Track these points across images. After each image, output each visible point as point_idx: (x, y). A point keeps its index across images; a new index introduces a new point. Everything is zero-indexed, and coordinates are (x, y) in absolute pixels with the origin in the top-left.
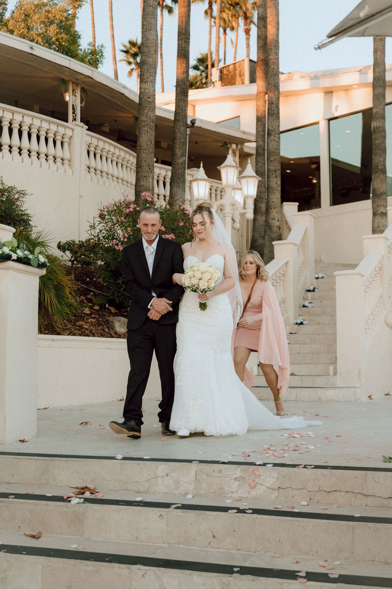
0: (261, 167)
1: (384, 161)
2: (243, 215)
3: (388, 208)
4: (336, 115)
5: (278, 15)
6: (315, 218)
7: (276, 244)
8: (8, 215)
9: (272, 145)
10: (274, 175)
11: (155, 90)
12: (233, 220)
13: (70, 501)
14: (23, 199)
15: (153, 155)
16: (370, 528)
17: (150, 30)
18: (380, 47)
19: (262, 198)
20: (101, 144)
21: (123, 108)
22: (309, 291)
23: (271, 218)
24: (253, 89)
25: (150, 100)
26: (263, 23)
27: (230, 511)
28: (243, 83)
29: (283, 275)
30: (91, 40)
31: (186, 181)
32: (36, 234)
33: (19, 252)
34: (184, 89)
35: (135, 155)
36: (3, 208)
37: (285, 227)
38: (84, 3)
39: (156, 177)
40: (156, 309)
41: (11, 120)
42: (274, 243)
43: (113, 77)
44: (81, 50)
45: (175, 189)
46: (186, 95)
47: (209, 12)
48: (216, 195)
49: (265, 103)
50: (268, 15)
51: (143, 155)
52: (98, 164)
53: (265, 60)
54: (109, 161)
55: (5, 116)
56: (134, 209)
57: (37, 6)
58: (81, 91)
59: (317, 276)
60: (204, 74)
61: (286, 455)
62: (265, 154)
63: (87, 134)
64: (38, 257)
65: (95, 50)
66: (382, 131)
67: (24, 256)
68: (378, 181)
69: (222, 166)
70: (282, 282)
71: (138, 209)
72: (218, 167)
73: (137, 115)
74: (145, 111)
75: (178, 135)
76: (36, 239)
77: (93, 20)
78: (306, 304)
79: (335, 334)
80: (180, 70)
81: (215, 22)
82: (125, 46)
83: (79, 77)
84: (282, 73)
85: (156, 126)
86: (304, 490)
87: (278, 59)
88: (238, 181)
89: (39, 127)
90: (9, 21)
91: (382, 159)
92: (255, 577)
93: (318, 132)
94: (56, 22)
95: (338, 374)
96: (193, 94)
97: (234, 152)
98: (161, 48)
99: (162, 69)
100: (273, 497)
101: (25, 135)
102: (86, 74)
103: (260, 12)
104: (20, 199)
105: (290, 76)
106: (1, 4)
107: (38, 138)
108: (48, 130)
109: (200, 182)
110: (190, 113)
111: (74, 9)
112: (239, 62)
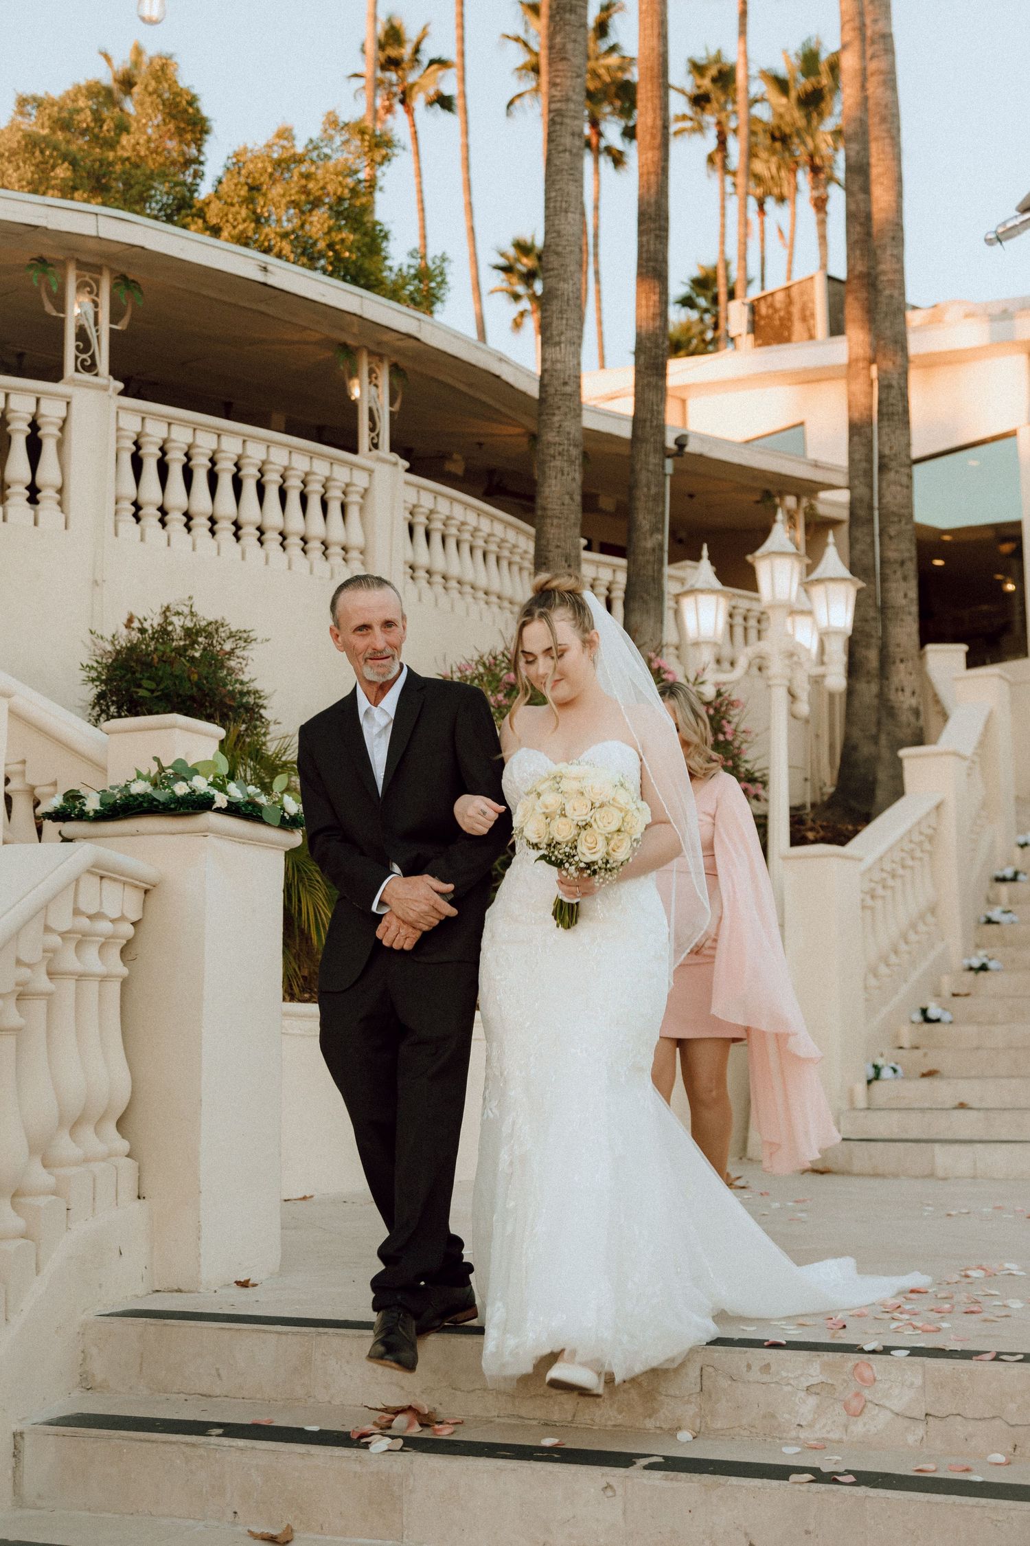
0: (863, 552)
2: (817, 681)
5: (897, 158)
6: (1011, 684)
7: (908, 757)
8: (207, 695)
9: (893, 496)
10: (899, 574)
11: (579, 364)
12: (792, 696)
13: (366, 1446)
14: (245, 653)
15: (577, 531)
17: (566, 212)
19: (869, 636)
20: (443, 507)
21: (498, 411)
22: (1002, 880)
23: (893, 687)
24: (839, 351)
25: (568, 389)
26: (858, 181)
27: (794, 1477)
28: (811, 337)
29: (931, 839)
30: (416, 243)
31: (666, 596)
32: (276, 743)
33: (232, 787)
34: (656, 357)
35: (532, 530)
36: (195, 677)
37: (932, 709)
38: (396, 151)
40: (400, 913)
41: (214, 452)
42: (903, 753)
43: (473, 334)
44: (391, 269)
45: (636, 618)
46: (662, 373)
47: (718, 159)
48: (746, 629)
49: (871, 385)
50: (873, 161)
51: (552, 532)
52: (437, 558)
53: (869, 275)
54: (465, 548)
55: (199, 441)
57: (278, 163)
58: (391, 373)
59: (1022, 840)
60: (708, 318)
61: (945, 1325)
62: (871, 521)
63: (407, 483)
64: (281, 799)
65: (427, 267)
67: (247, 799)
69: (758, 553)
70: (926, 857)
72: (749, 558)
73: (533, 427)
74: (556, 419)
75: (643, 477)
76: (277, 755)
77: (420, 191)
78: (996, 914)
80: (644, 309)
81: (734, 185)
82: (503, 255)
83: (387, 337)
84: (915, 308)
85: (585, 455)
86: (997, 1422)
87: (901, 271)
88: (803, 595)
89: (286, 469)
90: (208, 204)
93: (1015, 456)
94: (327, 200)
96: (679, 371)
97: (791, 517)
98: (596, 255)
99: (599, 309)
100: (911, 1439)
101: (250, 489)
102: (403, 329)
103: (852, 154)
104: (238, 652)
105: (937, 313)
106: (189, 162)
107: (283, 495)
108: (307, 474)
109: (702, 598)
110: (672, 417)
111: (372, 168)
112: (800, 283)
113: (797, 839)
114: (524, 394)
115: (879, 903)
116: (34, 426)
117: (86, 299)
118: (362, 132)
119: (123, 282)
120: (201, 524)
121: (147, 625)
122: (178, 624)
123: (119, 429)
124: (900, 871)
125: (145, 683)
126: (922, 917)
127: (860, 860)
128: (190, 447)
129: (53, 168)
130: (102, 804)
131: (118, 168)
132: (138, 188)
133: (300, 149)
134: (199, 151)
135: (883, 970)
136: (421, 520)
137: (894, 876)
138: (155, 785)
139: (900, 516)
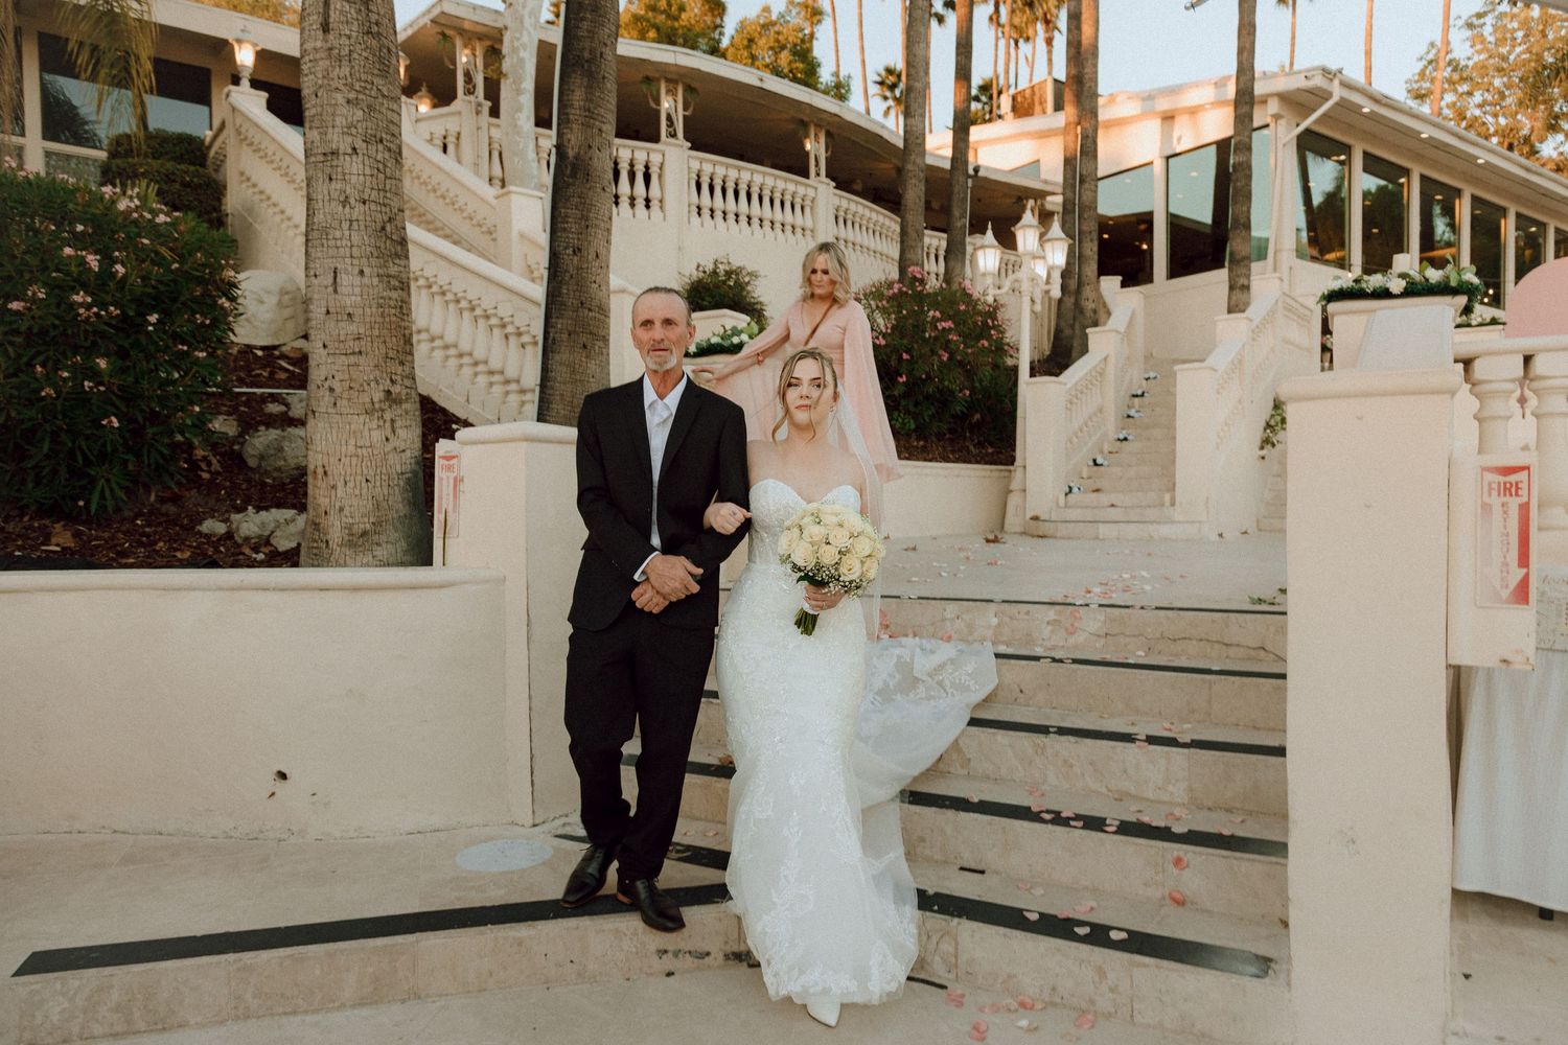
0: (1070, 227)
1: (1249, 212)
2: (1045, 293)
3: (1252, 278)
4: (1178, 151)
5: (1096, 9)
6: (1145, 296)
7: (1090, 333)
9: (1086, 199)
10: (1088, 239)
11: (924, 128)
12: (1033, 301)
15: (922, 218)
16: (1233, 683)
18: (1247, 46)
19: (1072, 271)
20: (853, 207)
21: (876, 153)
22: (1137, 396)
23: (1083, 299)
24: (1060, 120)
25: (919, 141)
26: (1075, 23)
27: (1042, 660)
28: (1044, 112)
29: (1101, 375)
30: (834, 69)
31: (967, 253)
34: (963, 124)
35: (899, 220)
37: (1103, 309)
38: (825, 17)
39: (926, 249)
42: (1088, 331)
43: (866, 116)
44: (822, 80)
45: (952, 264)
46: (967, 133)
47: (994, 17)
48: (1006, 270)
49: (1077, 137)
50: (1084, 10)
51: (909, 217)
52: (849, 233)
53: (1078, 77)
55: (729, 174)
56: (900, 289)
57: (763, 26)
58: (826, 136)
59: (1146, 376)
60: (987, 108)
61: (1114, 595)
62: (1075, 211)
63: (835, 194)
65: (841, 81)
66: (1246, 169)
68: (1239, 240)
69: (1017, 227)
70: (1098, 384)
71: (904, 289)
72: (1013, 229)
73: (900, 165)
74: (912, 159)
75: (956, 189)
77: (836, 40)
78: (1132, 413)
79: (1174, 451)
80: (959, 100)
81: (1003, 33)
82: (879, 75)
83: (824, 116)
84: (1101, 95)
85: (927, 181)
86: (1141, 637)
87: (1096, 73)
88: (1040, 247)
89: (773, 188)
91: (1245, 209)
92: (1079, 739)
93: (1151, 176)
94: (788, 46)
95: (1177, 503)
96: (976, 133)
97: (1032, 211)
100: (1098, 645)
101: (755, 198)
102: (833, 111)
103: (1072, 8)
104: (752, 282)
105: (1112, 98)
106: (716, 27)
107: (772, 201)
108: (784, 190)
109: (988, 251)
110: (971, 158)
111: (812, 27)
112: (1039, 84)
113: (1032, 375)
114: (894, 146)
115: (1074, 408)
116: (647, 167)
117: (670, 99)
118: (807, 7)
119: (689, 89)
120: (731, 217)
121: (707, 269)
122: (722, 268)
123: (689, 168)
124: (1085, 391)
125: (707, 299)
126: (1095, 414)
127: (1065, 384)
128: (725, 177)
129: (648, 31)
130: (697, 348)
131: (680, 31)
132: (691, 42)
133: (774, 18)
134: (722, 20)
135: (1075, 440)
136: (842, 213)
137: (1082, 393)
138: (722, 339)
139: (1090, 208)
